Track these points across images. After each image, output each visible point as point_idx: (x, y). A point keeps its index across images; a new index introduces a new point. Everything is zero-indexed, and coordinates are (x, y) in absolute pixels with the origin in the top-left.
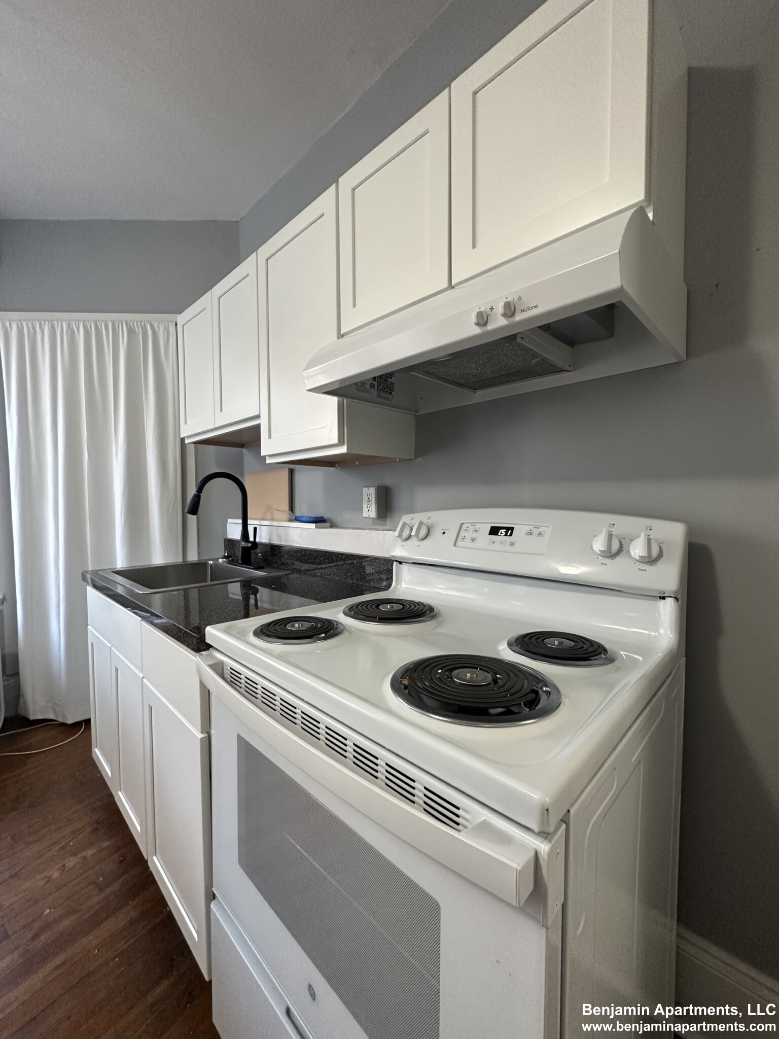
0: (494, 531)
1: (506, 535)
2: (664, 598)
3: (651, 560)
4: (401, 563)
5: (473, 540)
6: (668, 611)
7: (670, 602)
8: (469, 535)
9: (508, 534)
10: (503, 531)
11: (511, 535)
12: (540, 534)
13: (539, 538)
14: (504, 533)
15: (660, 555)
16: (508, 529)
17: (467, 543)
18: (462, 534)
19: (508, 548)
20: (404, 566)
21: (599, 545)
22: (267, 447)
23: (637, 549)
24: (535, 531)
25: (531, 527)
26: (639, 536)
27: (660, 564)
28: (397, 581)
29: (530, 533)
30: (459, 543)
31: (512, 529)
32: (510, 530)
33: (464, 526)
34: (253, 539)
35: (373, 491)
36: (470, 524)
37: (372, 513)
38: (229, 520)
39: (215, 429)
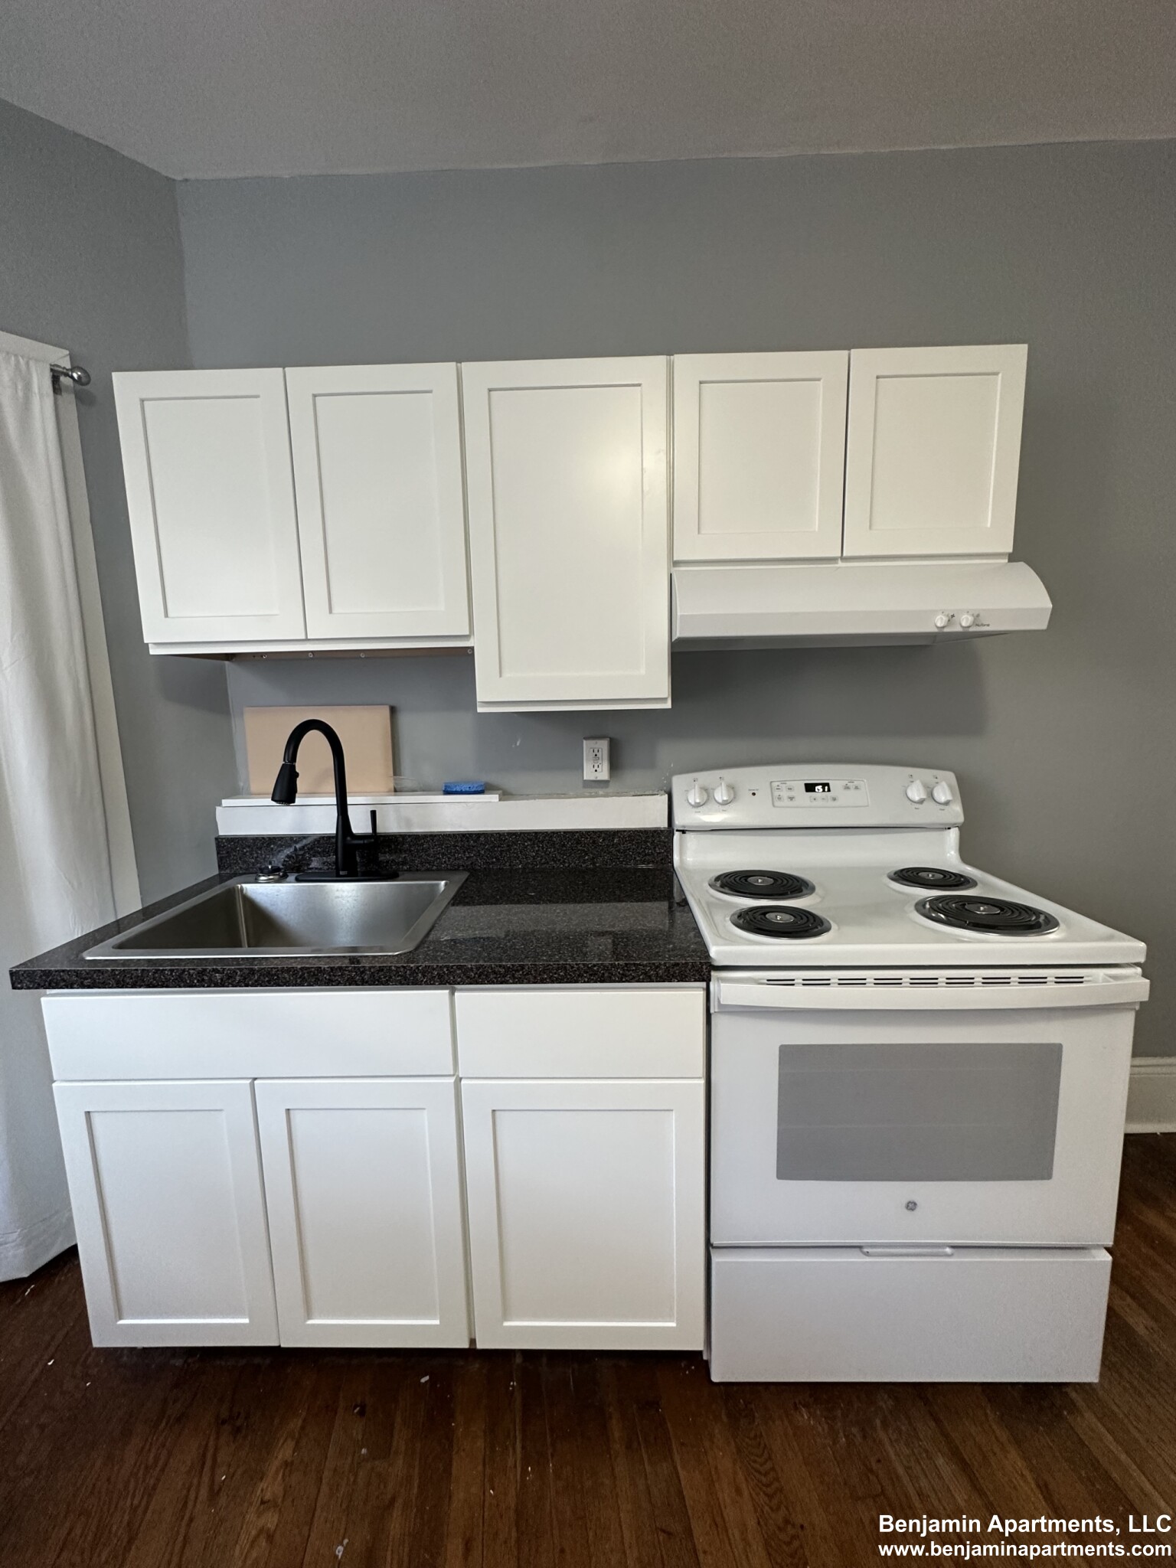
0: (810, 788)
1: (824, 791)
2: (949, 828)
3: (947, 802)
4: (684, 832)
5: (791, 798)
6: (954, 837)
7: (954, 830)
8: (786, 793)
9: (826, 790)
10: (820, 787)
11: (829, 790)
12: (856, 788)
13: (857, 791)
14: (821, 790)
16: (824, 785)
17: (784, 801)
18: (776, 794)
19: (831, 803)
20: (688, 835)
23: (940, 796)
24: (851, 785)
25: (847, 782)
26: (936, 784)
27: (951, 806)
29: (847, 788)
31: (828, 784)
32: (825, 786)
33: (775, 785)
34: (369, 830)
35: (603, 745)
36: (784, 782)
37: (603, 774)
38: (225, 802)
39: (307, 640)
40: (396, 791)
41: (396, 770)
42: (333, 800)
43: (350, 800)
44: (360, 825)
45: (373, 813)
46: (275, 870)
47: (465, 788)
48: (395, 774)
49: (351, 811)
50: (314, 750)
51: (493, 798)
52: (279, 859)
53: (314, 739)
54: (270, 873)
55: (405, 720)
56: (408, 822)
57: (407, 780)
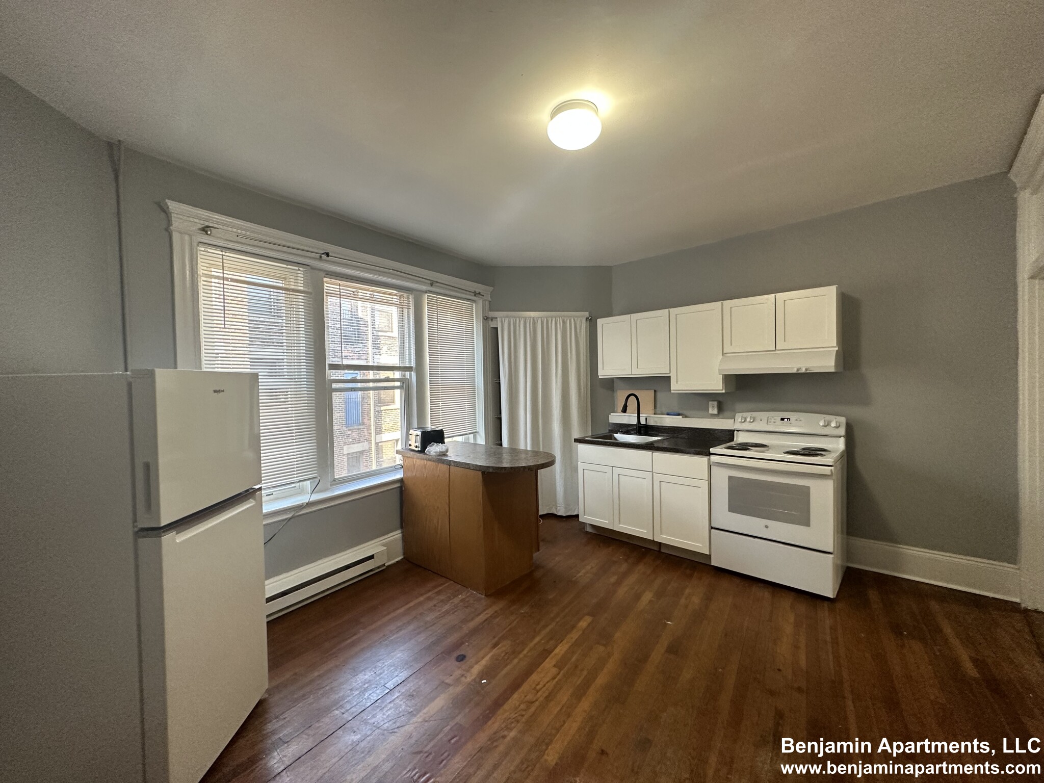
2: (840, 437)
3: (837, 427)
4: (738, 431)
5: (774, 422)
6: (842, 440)
7: (842, 438)
8: (773, 420)
12: (800, 420)
14: (786, 420)
15: (839, 426)
16: (788, 419)
17: (772, 423)
18: (769, 421)
19: (788, 425)
20: (740, 432)
21: (822, 423)
22: (675, 387)
23: (833, 424)
24: (798, 420)
25: (797, 418)
26: (833, 421)
27: (839, 429)
28: (737, 437)
29: (797, 420)
30: (769, 423)
31: (789, 419)
34: (645, 423)
35: (715, 403)
36: (772, 417)
37: (715, 412)
38: (611, 414)
39: (632, 374)
40: (655, 414)
41: (655, 407)
42: (637, 415)
43: (641, 415)
44: (643, 422)
45: (646, 419)
46: (621, 432)
47: (672, 414)
48: (655, 408)
49: (641, 418)
50: (632, 401)
51: (681, 417)
52: (624, 430)
53: (632, 398)
54: (620, 432)
55: (659, 395)
56: (656, 422)
57: (658, 410)
